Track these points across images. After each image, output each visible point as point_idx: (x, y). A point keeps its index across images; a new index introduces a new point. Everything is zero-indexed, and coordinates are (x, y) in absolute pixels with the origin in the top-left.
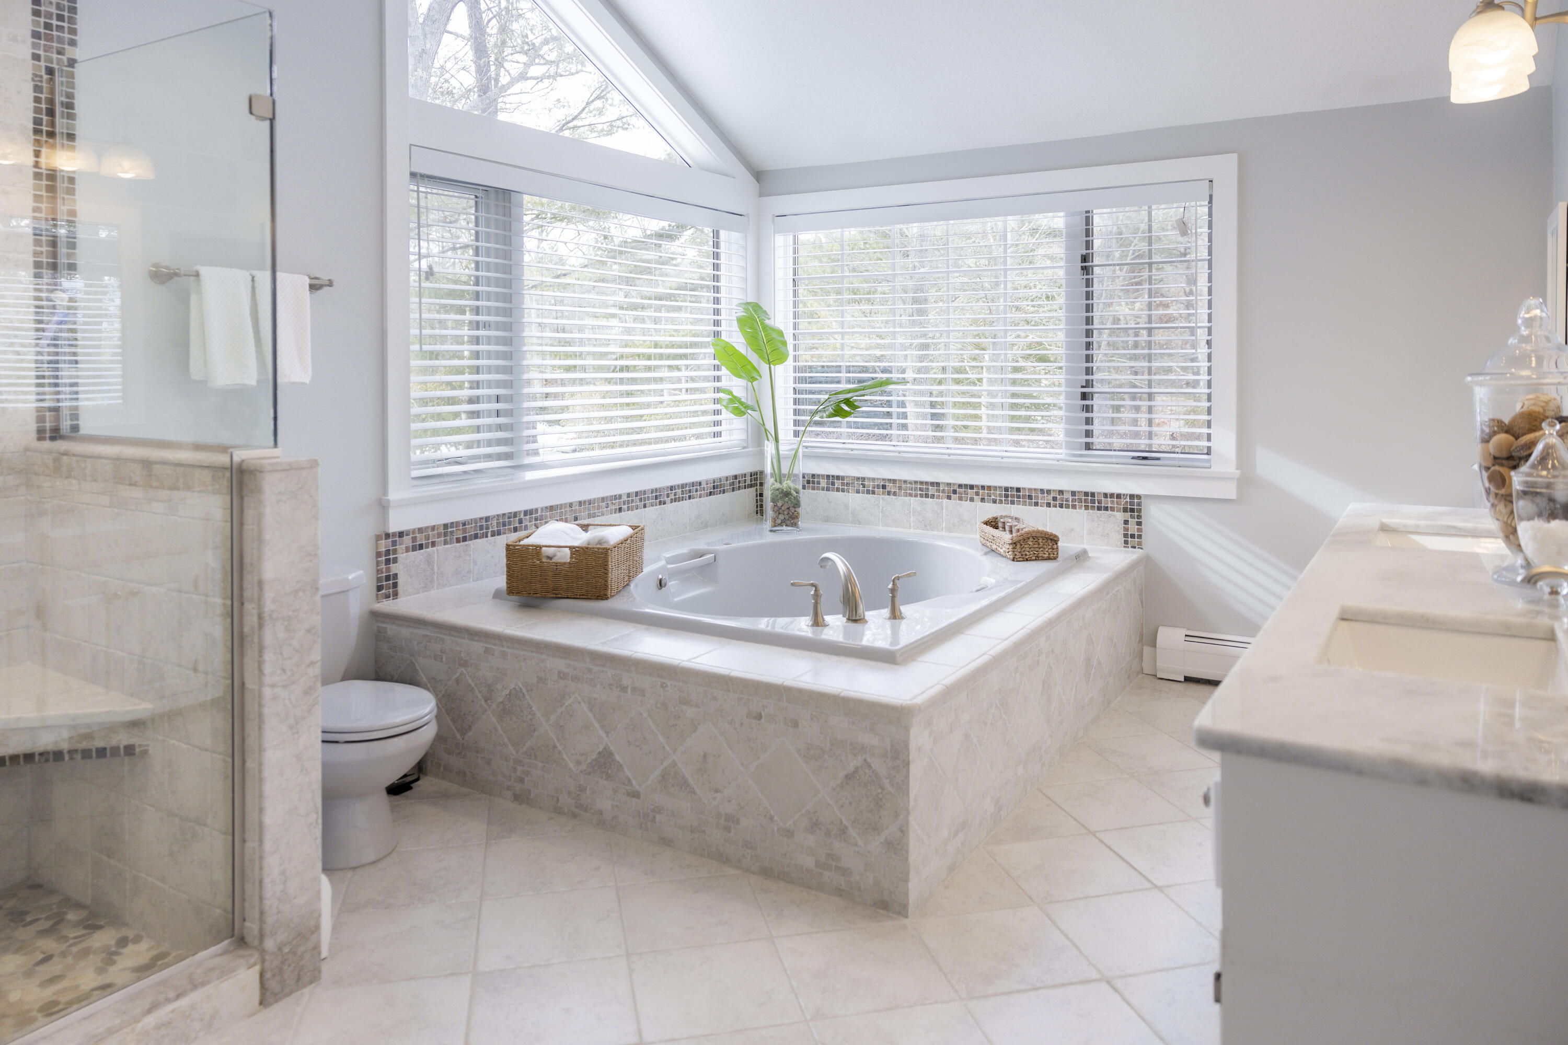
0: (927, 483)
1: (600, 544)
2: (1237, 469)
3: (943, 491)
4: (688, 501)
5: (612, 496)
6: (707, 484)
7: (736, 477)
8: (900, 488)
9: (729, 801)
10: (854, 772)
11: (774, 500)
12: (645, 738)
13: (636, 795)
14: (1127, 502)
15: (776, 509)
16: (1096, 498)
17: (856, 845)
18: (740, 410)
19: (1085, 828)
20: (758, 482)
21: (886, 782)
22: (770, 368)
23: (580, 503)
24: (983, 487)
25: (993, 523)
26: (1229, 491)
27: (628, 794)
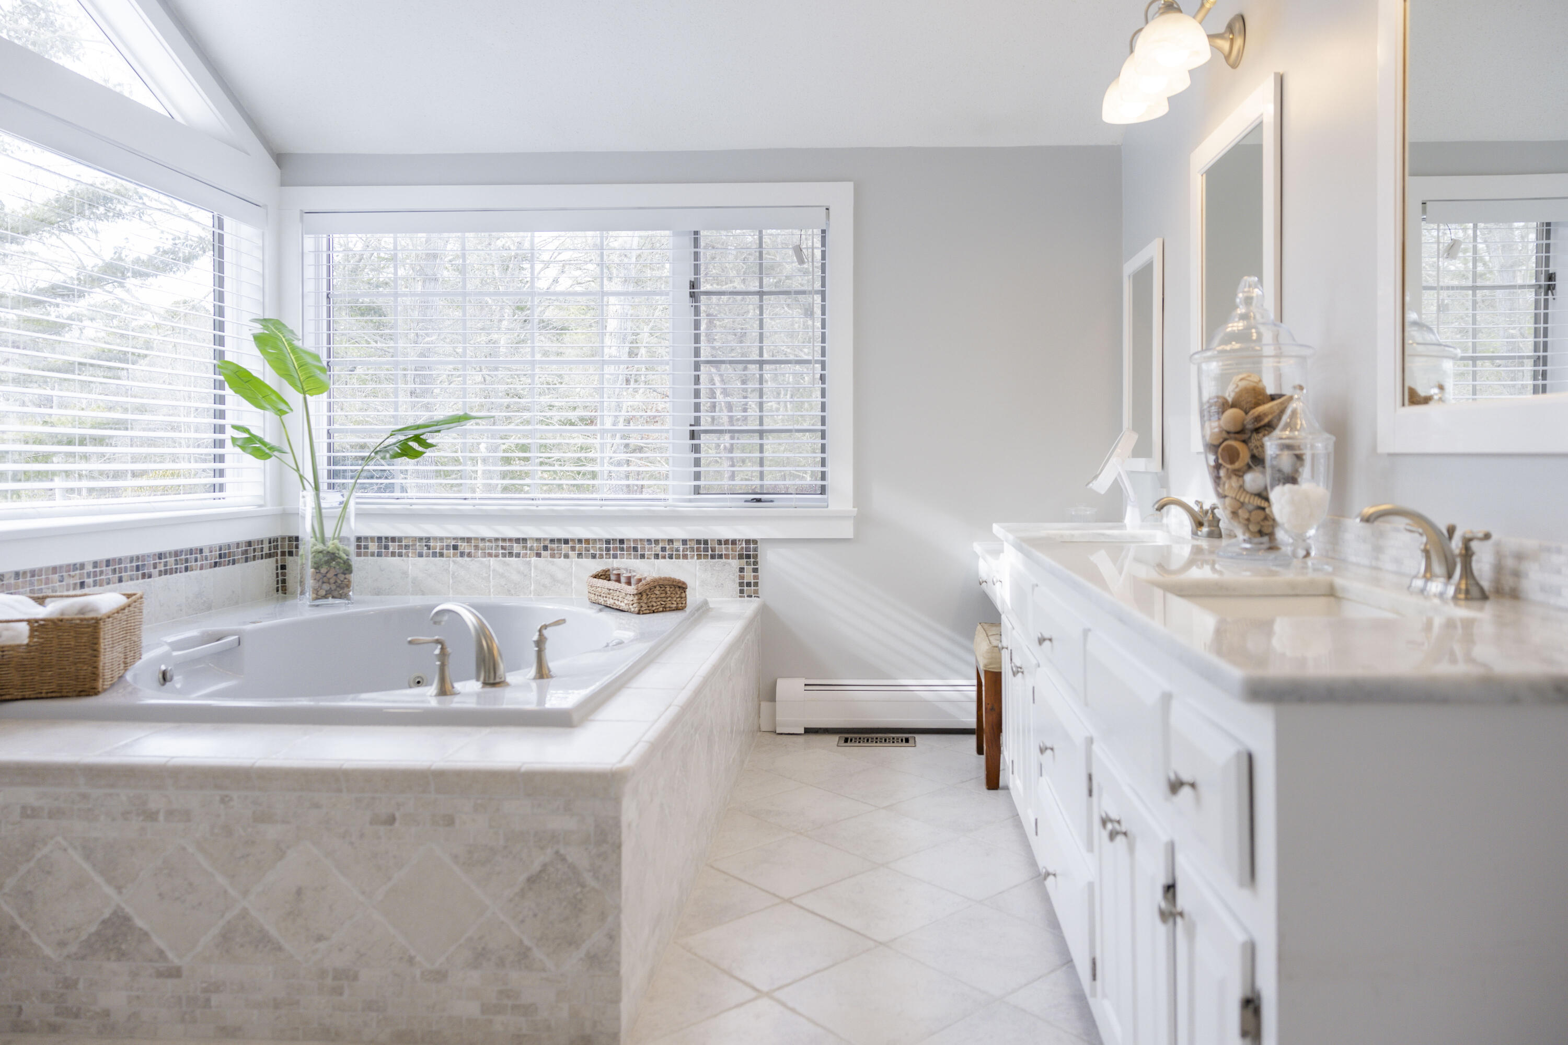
0: (510, 540)
1: (83, 614)
2: (854, 507)
3: (531, 549)
4: (184, 574)
5: (69, 565)
6: (211, 552)
7: (249, 544)
8: (476, 547)
9: (341, 950)
10: (540, 872)
11: (317, 567)
12: (191, 884)
13: (175, 973)
14: (742, 548)
15: (319, 576)
16: (709, 546)
17: (544, 970)
18: (263, 451)
19: (778, 897)
20: (279, 551)
21: (588, 878)
22: (305, 399)
23: (17, 574)
24: (580, 541)
25: (604, 575)
26: (846, 530)
27: (160, 974)
